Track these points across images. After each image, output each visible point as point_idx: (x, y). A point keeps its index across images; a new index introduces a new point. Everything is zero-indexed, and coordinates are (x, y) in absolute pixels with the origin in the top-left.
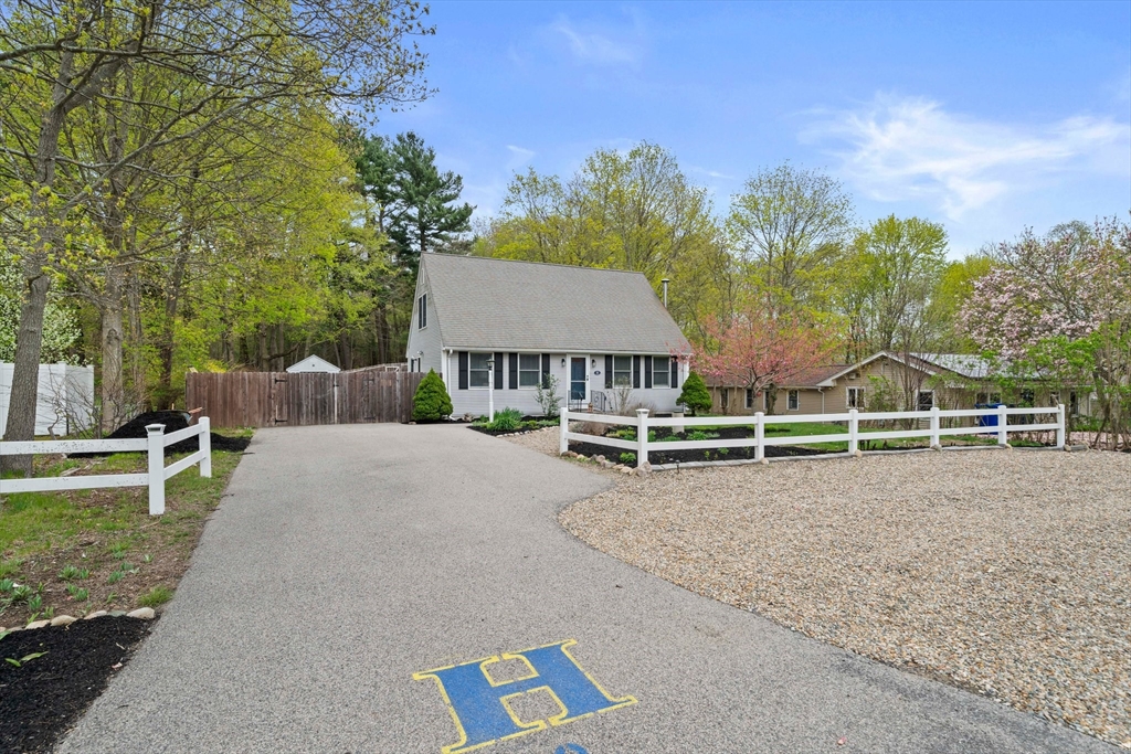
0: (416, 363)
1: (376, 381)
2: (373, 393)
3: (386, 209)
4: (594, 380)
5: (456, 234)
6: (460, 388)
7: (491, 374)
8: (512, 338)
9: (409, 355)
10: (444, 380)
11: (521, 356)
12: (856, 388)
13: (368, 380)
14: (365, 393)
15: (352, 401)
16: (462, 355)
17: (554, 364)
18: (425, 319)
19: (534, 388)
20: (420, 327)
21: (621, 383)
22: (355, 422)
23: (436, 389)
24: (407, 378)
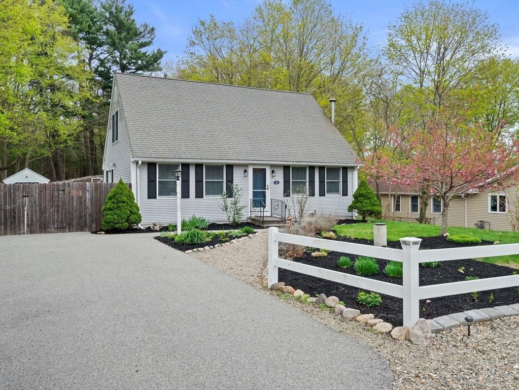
0: (110, 174)
1: (66, 192)
2: (64, 203)
3: (94, 53)
4: (274, 189)
5: (150, 73)
6: (149, 198)
7: (179, 183)
8: (198, 150)
9: (105, 168)
10: (134, 190)
11: (206, 166)
12: (498, 195)
13: (58, 190)
14: (56, 204)
15: (42, 212)
16: (151, 166)
17: (237, 174)
18: (117, 134)
19: (219, 197)
20: (113, 142)
21: (299, 192)
22: (45, 232)
23: (125, 199)
24: (98, 187)
